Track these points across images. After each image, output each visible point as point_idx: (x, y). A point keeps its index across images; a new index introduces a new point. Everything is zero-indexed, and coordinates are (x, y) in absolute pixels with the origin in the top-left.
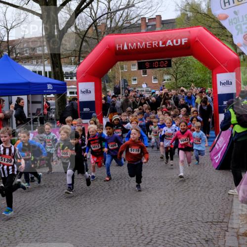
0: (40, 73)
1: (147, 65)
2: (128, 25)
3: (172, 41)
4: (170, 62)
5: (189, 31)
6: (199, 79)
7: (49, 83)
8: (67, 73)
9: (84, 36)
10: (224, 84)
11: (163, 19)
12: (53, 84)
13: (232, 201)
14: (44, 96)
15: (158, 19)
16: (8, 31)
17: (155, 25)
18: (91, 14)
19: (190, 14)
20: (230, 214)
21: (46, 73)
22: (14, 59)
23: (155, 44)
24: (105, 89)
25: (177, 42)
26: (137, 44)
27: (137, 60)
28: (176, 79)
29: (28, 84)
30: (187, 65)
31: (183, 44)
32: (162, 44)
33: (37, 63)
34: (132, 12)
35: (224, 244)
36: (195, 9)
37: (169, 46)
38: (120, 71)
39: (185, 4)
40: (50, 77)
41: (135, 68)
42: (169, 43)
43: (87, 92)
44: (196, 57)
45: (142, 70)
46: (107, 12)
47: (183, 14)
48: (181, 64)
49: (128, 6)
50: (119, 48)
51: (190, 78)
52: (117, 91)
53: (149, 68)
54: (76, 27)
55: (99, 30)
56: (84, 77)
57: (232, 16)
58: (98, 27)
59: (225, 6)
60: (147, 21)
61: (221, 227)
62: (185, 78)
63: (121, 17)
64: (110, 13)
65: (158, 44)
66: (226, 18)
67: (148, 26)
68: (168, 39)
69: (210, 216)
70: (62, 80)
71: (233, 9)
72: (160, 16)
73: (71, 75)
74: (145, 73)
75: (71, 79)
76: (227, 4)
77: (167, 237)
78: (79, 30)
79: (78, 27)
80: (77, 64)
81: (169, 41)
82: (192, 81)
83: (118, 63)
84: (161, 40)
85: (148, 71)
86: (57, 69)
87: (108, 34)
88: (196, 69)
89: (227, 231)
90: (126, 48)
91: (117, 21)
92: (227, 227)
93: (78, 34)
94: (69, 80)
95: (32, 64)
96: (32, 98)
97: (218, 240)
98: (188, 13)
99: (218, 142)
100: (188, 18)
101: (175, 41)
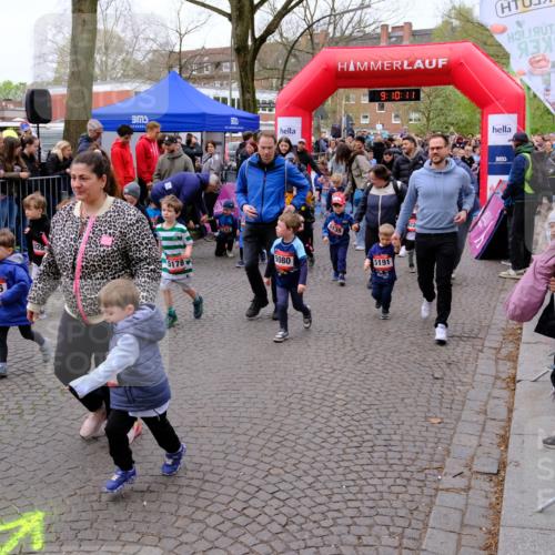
0: (224, 100)
1: (383, 95)
2: (361, 34)
3: (424, 62)
4: (418, 92)
5: (451, 49)
6: (463, 121)
7: (233, 116)
8: (264, 103)
9: (292, 48)
10: (498, 131)
11: (414, 28)
12: (239, 117)
13: (495, 308)
14: (227, 135)
15: (406, 28)
16: (181, 37)
17: (402, 37)
18: (306, 15)
19: (456, 23)
20: (489, 327)
21: (233, 101)
22: (188, 79)
23: (397, 64)
24: (318, 129)
25: (431, 64)
26: (369, 64)
27: (369, 87)
28: (428, 119)
29: (203, 116)
30: (447, 99)
31: (440, 66)
32: (408, 66)
33: (222, 85)
34: (367, 16)
35: (475, 371)
36: (463, 15)
37: (419, 69)
38: (344, 102)
39: (450, 7)
40: (239, 108)
41: (365, 100)
42: (419, 64)
43: (290, 131)
44: (459, 87)
45: (377, 104)
46: (329, 13)
47: (446, 23)
48: (437, 96)
49: (362, 7)
50: (342, 69)
51: (449, 119)
52: (336, 133)
53: (386, 100)
54: (281, 35)
55: (316, 41)
56: (288, 108)
57: (513, 28)
58: (315, 37)
59: (503, 12)
60: (390, 30)
61: (473, 345)
62: (442, 119)
63: (350, 22)
64: (334, 15)
65: (402, 65)
66: (504, 30)
67: (390, 38)
68: (417, 59)
69: (458, 328)
70: (255, 111)
71: (515, 18)
72: (410, 24)
73: (269, 105)
74: (382, 107)
75: (270, 110)
76: (506, 10)
77: (389, 354)
78: (287, 39)
79: (284, 35)
80: (279, 89)
81: (419, 61)
82: (452, 124)
83: (341, 91)
84: (407, 59)
85: (386, 104)
86: (248, 96)
87: (329, 47)
88: (459, 105)
89: (481, 351)
90: (352, 68)
91: (344, 27)
92: (483, 345)
93: (284, 45)
94: (267, 112)
95: (214, 87)
96: (207, 137)
97: (466, 365)
98: (453, 20)
99: (483, 218)
100: (453, 29)
101: (427, 62)
